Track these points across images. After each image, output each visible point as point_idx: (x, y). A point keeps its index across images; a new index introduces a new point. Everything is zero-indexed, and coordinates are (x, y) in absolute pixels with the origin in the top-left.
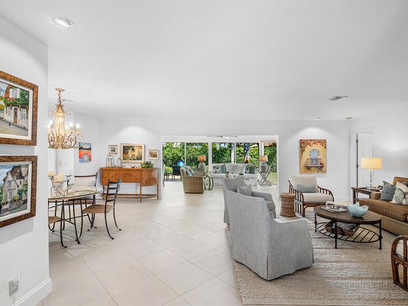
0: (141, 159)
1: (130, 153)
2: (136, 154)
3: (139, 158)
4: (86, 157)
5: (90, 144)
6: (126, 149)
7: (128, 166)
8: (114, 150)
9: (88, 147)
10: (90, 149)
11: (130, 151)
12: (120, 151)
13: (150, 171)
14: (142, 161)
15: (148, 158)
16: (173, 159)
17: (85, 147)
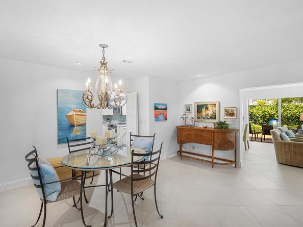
0: (215, 118)
1: (204, 111)
2: (210, 112)
3: (213, 117)
4: (161, 117)
5: (166, 105)
6: (200, 108)
7: (201, 125)
8: (188, 109)
9: (164, 107)
10: (166, 109)
11: (204, 110)
12: (194, 109)
13: (225, 133)
14: (216, 121)
15: (223, 118)
16: (264, 117)
17: (159, 107)
